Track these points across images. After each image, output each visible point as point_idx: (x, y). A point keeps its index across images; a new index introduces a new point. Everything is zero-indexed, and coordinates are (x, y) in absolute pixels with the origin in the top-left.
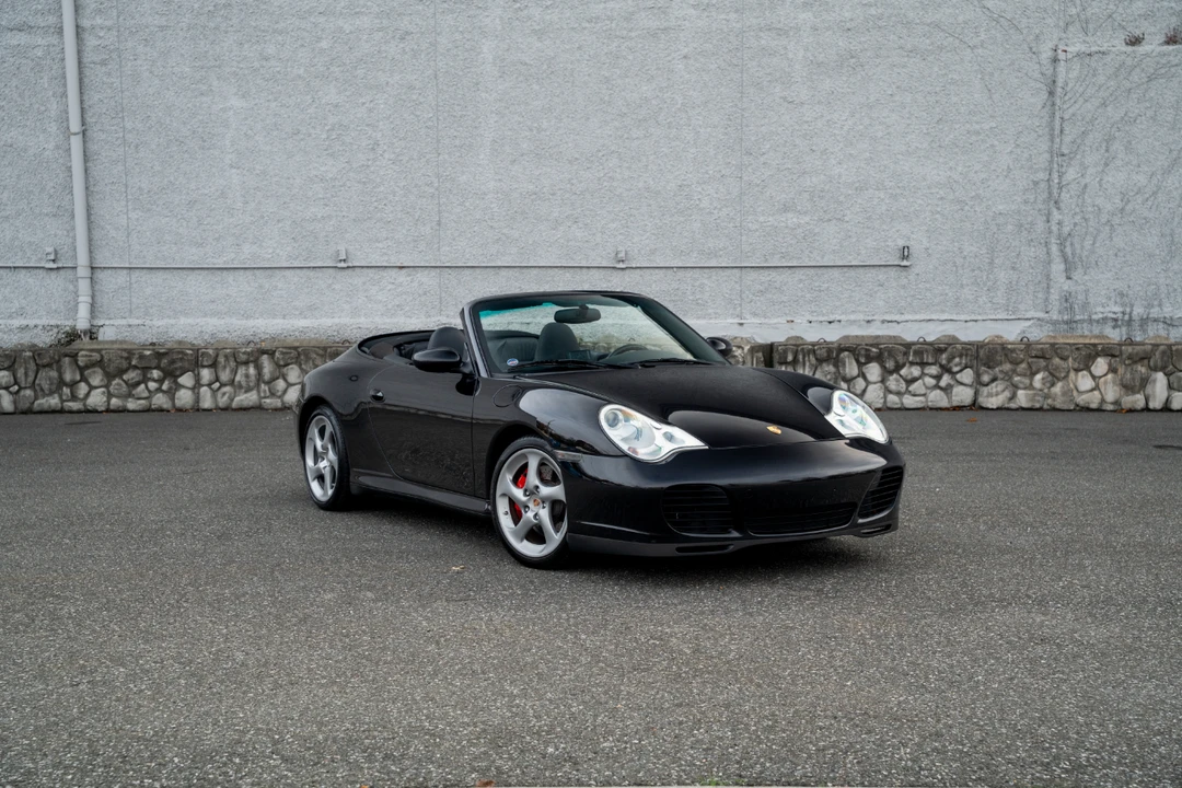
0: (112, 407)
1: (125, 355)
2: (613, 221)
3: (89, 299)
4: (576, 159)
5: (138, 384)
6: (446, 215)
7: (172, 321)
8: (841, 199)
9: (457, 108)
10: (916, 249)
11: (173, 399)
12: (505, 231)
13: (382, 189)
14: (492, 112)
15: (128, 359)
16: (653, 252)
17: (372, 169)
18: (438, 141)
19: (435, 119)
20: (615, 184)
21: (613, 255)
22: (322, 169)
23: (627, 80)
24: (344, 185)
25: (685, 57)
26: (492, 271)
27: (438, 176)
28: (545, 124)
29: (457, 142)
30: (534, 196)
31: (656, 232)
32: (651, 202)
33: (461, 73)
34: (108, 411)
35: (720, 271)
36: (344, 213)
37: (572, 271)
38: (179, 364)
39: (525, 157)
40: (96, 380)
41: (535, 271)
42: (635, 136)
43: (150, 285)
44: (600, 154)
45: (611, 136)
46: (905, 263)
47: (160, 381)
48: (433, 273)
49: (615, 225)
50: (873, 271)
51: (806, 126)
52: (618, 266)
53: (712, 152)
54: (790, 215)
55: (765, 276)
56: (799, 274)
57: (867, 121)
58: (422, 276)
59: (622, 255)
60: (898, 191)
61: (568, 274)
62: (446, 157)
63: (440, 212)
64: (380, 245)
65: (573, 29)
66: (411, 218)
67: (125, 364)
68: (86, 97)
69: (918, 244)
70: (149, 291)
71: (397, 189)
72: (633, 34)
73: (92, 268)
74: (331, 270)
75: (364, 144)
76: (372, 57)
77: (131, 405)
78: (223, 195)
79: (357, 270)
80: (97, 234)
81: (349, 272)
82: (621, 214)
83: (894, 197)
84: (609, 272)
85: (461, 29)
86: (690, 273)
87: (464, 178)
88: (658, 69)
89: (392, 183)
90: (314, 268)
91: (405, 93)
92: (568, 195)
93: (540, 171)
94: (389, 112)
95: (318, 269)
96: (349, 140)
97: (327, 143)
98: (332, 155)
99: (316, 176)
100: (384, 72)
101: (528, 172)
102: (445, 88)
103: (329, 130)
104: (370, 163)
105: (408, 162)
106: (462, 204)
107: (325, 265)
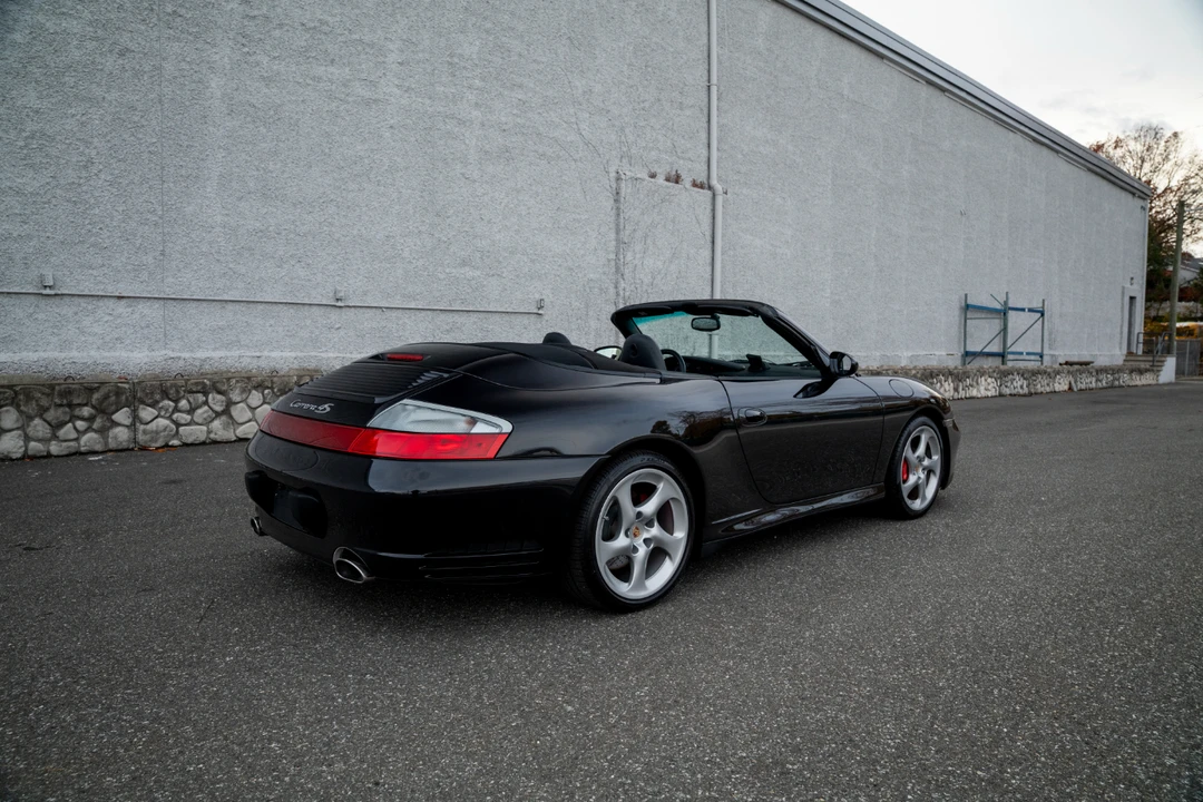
2: (332, 263)
6: (170, 245)
8: (501, 259)
9: (183, 137)
10: (547, 302)
11: (105, 438)
12: (231, 266)
13: (97, 211)
14: (220, 147)
16: (365, 293)
17: (84, 188)
18: (163, 168)
20: (333, 229)
21: (331, 294)
22: (19, 180)
23: (344, 138)
24: (49, 202)
25: (391, 127)
26: (219, 305)
27: (162, 204)
28: (271, 167)
29: (183, 172)
30: (260, 234)
31: (367, 276)
33: (187, 103)
34: (25, 456)
35: (417, 312)
36: (48, 234)
37: (295, 307)
39: (252, 196)
41: (260, 307)
42: (350, 188)
46: (540, 312)
48: (157, 305)
49: (333, 267)
50: (520, 316)
51: (477, 199)
52: (336, 304)
53: (411, 212)
54: (467, 269)
55: (450, 318)
56: (474, 317)
57: (516, 201)
58: (142, 307)
59: (342, 294)
60: (535, 257)
61: (292, 311)
63: (164, 241)
64: (95, 273)
65: (299, 83)
66: (131, 247)
69: (548, 298)
71: (115, 213)
72: (350, 99)
74: (32, 297)
75: (74, 160)
76: (84, 66)
77: (54, 448)
79: (67, 299)
81: (57, 300)
83: (532, 261)
84: (329, 309)
85: (188, 59)
86: (394, 314)
87: (189, 210)
88: (369, 133)
90: (8, 293)
91: (125, 113)
92: (292, 236)
93: (266, 210)
94: (105, 130)
95: (14, 296)
96: (54, 152)
97: (25, 152)
98: (32, 166)
99: (10, 188)
100: (99, 85)
101: (254, 210)
102: (170, 115)
103: (27, 138)
104: (82, 181)
105: (128, 185)
106: (187, 235)
107: (24, 291)
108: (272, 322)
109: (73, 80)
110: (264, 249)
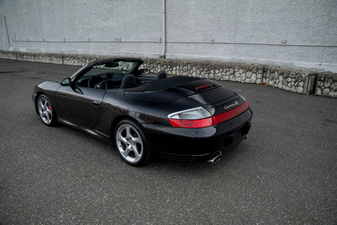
1: (164, 62)
2: (283, 31)
3: (165, 49)
4: (274, 12)
5: (166, 68)
6: (237, 29)
7: (178, 54)
11: (172, 72)
12: (252, 34)
13: (223, 22)
15: (164, 63)
16: (295, 40)
18: (237, 9)
19: (237, 3)
21: (282, 41)
22: (210, 18)
24: (214, 22)
26: (248, 45)
27: (236, 19)
29: (242, 9)
30: (261, 24)
31: (296, 34)
32: (296, 25)
36: (214, 29)
37: (269, 45)
38: (173, 65)
39: (260, 12)
40: (159, 67)
41: (259, 45)
43: (176, 46)
44: (282, 10)
45: (286, 4)
47: (170, 68)
48: (233, 45)
49: (283, 32)
52: (283, 44)
58: (230, 46)
59: (284, 41)
61: (268, 47)
62: (239, 13)
63: (236, 28)
64: (221, 37)
66: (229, 30)
67: (164, 64)
68: (166, 5)
70: (175, 47)
71: (226, 23)
73: (166, 42)
74: (210, 44)
75: (219, 11)
78: (190, 25)
79: (216, 44)
80: (167, 35)
81: (214, 44)
82: (286, 29)
84: (280, 46)
87: (243, 19)
89: (225, 21)
93: (263, 16)
96: (216, 10)
97: (211, 11)
98: (212, 14)
99: (208, 20)
101: (260, 17)
103: (212, 8)
104: (220, 16)
105: (229, 15)
106: (242, 26)
108: (262, 50)
110: (262, 28)
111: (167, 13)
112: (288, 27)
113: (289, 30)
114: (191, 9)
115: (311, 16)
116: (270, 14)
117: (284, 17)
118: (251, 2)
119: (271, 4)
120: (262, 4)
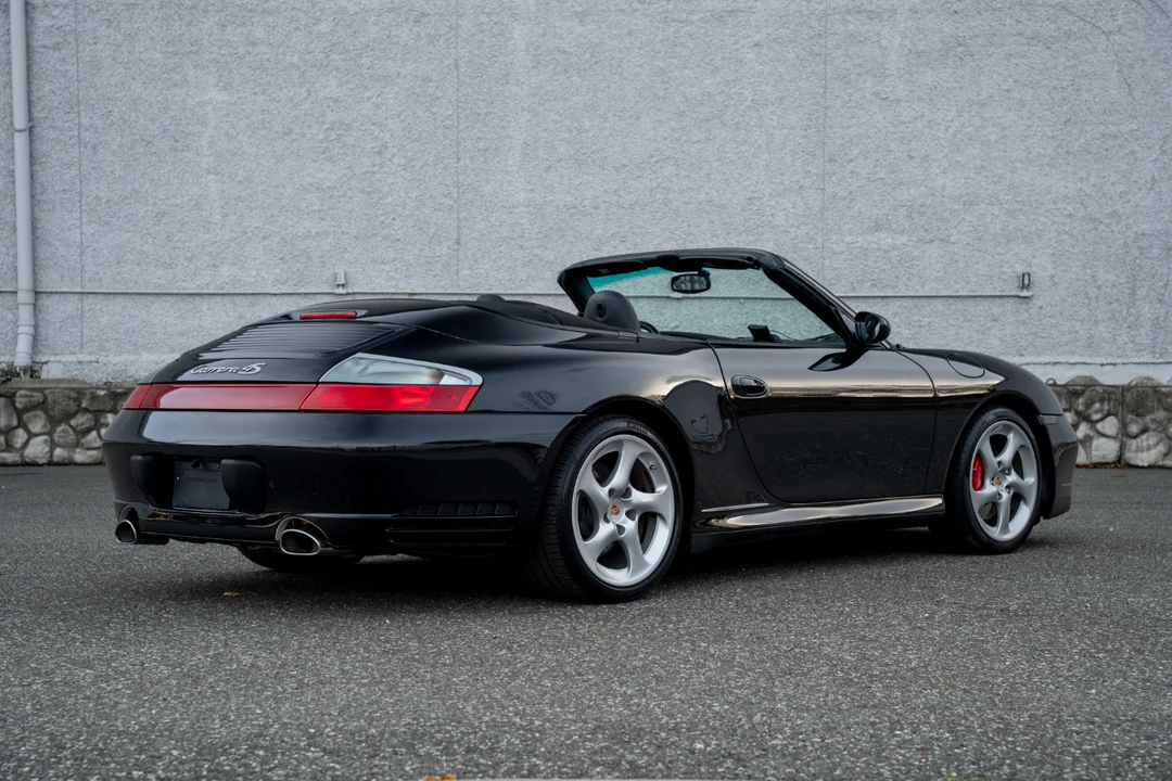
0: (55, 459)
1: (73, 395)
3: (31, 330)
4: (625, 166)
5: (88, 431)
6: (466, 232)
7: (132, 358)
8: (947, 215)
9: (481, 104)
10: (1039, 276)
12: (537, 251)
14: (523, 109)
15: (78, 400)
17: (378, 176)
18: (459, 144)
19: (455, 117)
20: (671, 196)
21: (667, 282)
22: (318, 175)
23: (686, 72)
24: (344, 195)
25: (757, 45)
27: (458, 186)
28: (587, 124)
29: (481, 145)
30: (573, 210)
32: (712, 218)
33: (486, 63)
34: (50, 463)
36: (344, 229)
39: (562, 163)
40: (37, 425)
42: (694, 139)
43: (105, 314)
44: (653, 160)
45: (666, 138)
46: (1025, 293)
50: (985, 302)
51: (902, 128)
52: (673, 295)
53: (789, 160)
54: (883, 235)
57: (978, 122)
60: (1016, 206)
62: (468, 162)
63: (459, 228)
64: (387, 268)
65: (622, 11)
66: (424, 236)
67: (73, 407)
68: (34, 88)
69: (1042, 270)
70: (104, 320)
71: (408, 201)
72: (695, 17)
73: (36, 293)
74: (327, 297)
75: (368, 147)
76: (381, 43)
77: (79, 456)
78: (198, 206)
80: (43, 252)
82: (678, 233)
83: (1011, 213)
84: (662, 303)
85: (487, 10)
86: (760, 306)
87: (488, 188)
88: (724, 59)
89: (402, 194)
90: (306, 294)
91: (419, 87)
92: (613, 209)
93: (580, 180)
94: (400, 109)
95: (311, 296)
96: (351, 141)
97: (325, 145)
98: (330, 159)
99: (311, 184)
100: (394, 60)
101: (566, 182)
102: (467, 80)
103: (327, 130)
104: (376, 169)
105: (422, 167)
106: (486, 219)
107: (319, 291)
109: (370, 59)
110: (577, 228)
111: (45, 132)
112: (685, 224)
113: (691, 238)
114: (204, 123)
115: (762, 187)
116: (606, 172)
117: (665, 185)
118: (523, 120)
119: (606, 133)
120: (570, 131)
